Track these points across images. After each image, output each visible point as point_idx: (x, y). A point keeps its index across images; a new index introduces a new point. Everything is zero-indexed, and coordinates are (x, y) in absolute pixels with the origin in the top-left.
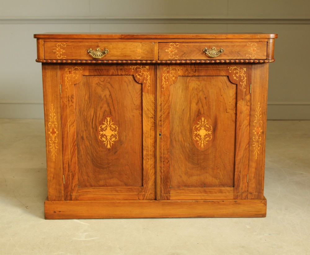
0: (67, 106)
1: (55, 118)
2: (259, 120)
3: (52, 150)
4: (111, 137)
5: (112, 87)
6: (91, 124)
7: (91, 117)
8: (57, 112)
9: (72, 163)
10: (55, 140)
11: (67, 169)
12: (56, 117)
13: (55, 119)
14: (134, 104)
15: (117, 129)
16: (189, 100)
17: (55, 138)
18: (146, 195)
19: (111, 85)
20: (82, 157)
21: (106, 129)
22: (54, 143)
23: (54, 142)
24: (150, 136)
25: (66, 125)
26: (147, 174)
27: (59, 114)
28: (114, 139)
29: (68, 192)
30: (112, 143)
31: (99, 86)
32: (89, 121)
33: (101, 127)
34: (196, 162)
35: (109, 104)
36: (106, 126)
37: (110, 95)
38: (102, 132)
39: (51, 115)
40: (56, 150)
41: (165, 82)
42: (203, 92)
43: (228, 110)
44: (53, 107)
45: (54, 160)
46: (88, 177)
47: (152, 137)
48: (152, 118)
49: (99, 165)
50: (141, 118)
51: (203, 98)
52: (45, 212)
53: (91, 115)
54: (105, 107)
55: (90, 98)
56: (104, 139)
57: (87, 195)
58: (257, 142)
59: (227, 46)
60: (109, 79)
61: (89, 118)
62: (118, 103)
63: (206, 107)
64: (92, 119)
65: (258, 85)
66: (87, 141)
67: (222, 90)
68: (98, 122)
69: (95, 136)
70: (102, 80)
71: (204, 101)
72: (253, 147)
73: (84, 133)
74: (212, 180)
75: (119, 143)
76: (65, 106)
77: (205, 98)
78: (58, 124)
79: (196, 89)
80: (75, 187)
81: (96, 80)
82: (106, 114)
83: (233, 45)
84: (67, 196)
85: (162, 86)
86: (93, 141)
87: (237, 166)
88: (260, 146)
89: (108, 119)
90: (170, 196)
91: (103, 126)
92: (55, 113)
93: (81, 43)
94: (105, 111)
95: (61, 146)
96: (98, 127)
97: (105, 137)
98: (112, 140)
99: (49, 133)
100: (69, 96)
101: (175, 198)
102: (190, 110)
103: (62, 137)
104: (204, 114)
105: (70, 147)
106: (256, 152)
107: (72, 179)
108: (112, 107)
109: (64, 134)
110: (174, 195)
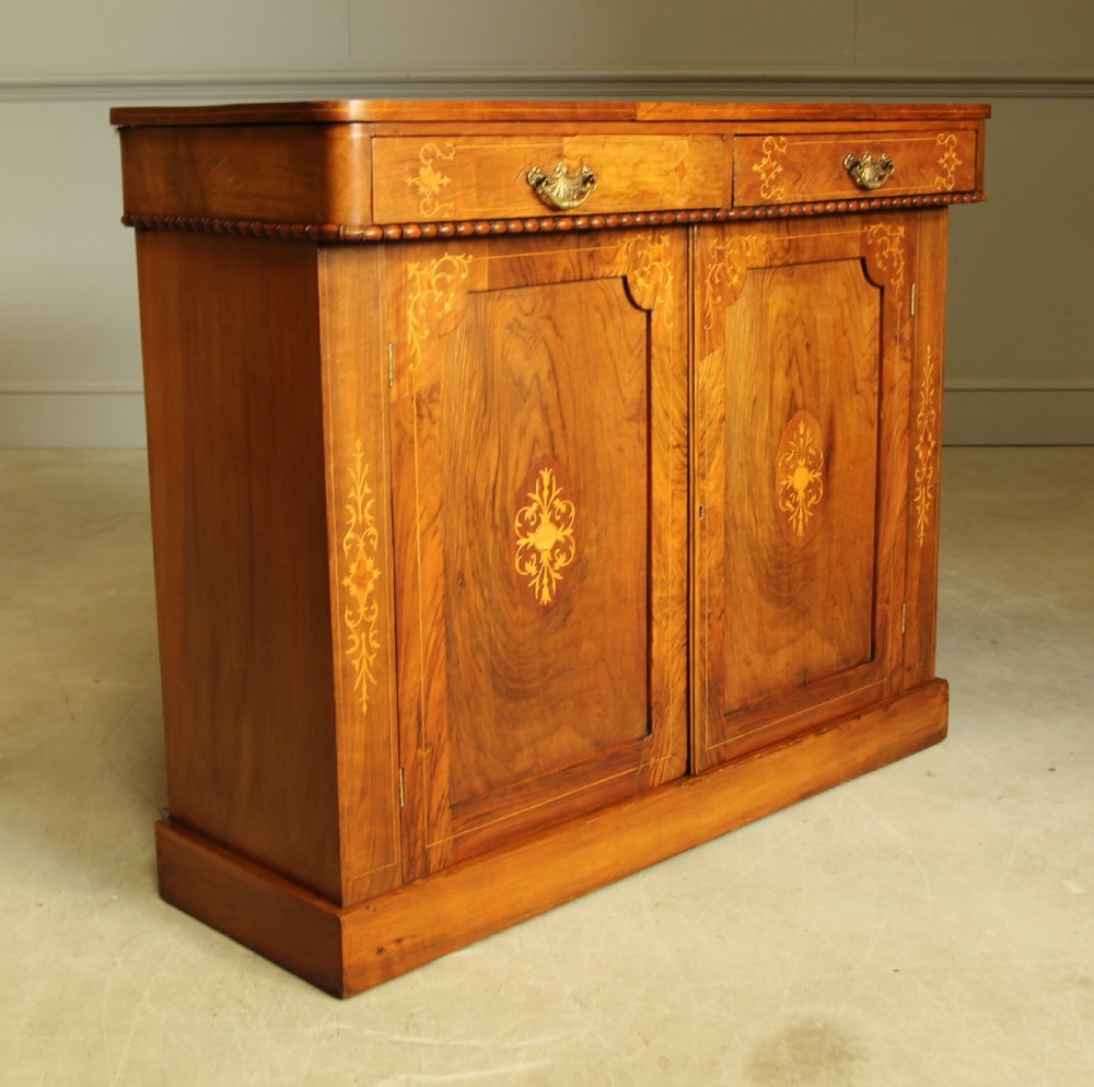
0: (412, 441)
1: (368, 505)
2: (928, 409)
3: (356, 663)
4: (553, 555)
5: (558, 335)
6: (488, 508)
7: (488, 479)
8: (379, 478)
9: (430, 703)
10: (370, 612)
11: (412, 739)
12: (372, 500)
13: (370, 512)
14: (624, 400)
15: (573, 514)
16: (769, 360)
17: (369, 603)
18: (660, 767)
19: (555, 327)
20: (461, 669)
21: (539, 522)
22: (365, 626)
23: (363, 621)
24: (673, 522)
25: (408, 533)
26: (662, 680)
27: (385, 488)
28: (561, 562)
29: (416, 841)
30: (557, 580)
31: (517, 335)
32: (481, 495)
33: (521, 519)
34: (785, 595)
35: (547, 408)
36: (539, 511)
37: (553, 371)
38: (526, 537)
39: (351, 495)
40: (371, 658)
41: (715, 298)
42: (803, 323)
43: (861, 385)
44: (359, 456)
45: (365, 708)
46: (480, 748)
47: (676, 527)
48: (679, 446)
49: (515, 686)
50: (644, 452)
51: (802, 348)
52: (346, 963)
53: (488, 469)
54: (536, 425)
55: (486, 394)
56: (531, 568)
57: (480, 831)
58: (925, 483)
59: (896, 148)
60: (548, 303)
61: (484, 485)
62: (575, 401)
63: (808, 382)
64: (491, 487)
65: (927, 284)
66: (473, 590)
67: (846, 311)
68: (510, 497)
69: (503, 561)
70: (527, 306)
71: (804, 358)
72: (916, 504)
73: (468, 557)
74: (822, 653)
75: (576, 573)
76: (407, 441)
77: (808, 346)
78: (381, 534)
79: (787, 315)
80: (439, 810)
81: (508, 308)
82: (538, 455)
83: (909, 145)
84: (411, 861)
85: (704, 313)
86: (493, 584)
87: (880, 582)
88: (930, 496)
89: (546, 475)
90: (725, 746)
91: (530, 512)
92: (370, 481)
93: (506, 140)
94: (536, 441)
95: (390, 636)
96: (511, 517)
97: (534, 556)
98: (557, 568)
99: (347, 581)
100: (419, 394)
101: (737, 750)
102: (771, 399)
103: (396, 592)
104: (804, 408)
105: (425, 631)
106: (922, 520)
107: (432, 776)
108: (556, 423)
109: (403, 577)
110: (735, 739)
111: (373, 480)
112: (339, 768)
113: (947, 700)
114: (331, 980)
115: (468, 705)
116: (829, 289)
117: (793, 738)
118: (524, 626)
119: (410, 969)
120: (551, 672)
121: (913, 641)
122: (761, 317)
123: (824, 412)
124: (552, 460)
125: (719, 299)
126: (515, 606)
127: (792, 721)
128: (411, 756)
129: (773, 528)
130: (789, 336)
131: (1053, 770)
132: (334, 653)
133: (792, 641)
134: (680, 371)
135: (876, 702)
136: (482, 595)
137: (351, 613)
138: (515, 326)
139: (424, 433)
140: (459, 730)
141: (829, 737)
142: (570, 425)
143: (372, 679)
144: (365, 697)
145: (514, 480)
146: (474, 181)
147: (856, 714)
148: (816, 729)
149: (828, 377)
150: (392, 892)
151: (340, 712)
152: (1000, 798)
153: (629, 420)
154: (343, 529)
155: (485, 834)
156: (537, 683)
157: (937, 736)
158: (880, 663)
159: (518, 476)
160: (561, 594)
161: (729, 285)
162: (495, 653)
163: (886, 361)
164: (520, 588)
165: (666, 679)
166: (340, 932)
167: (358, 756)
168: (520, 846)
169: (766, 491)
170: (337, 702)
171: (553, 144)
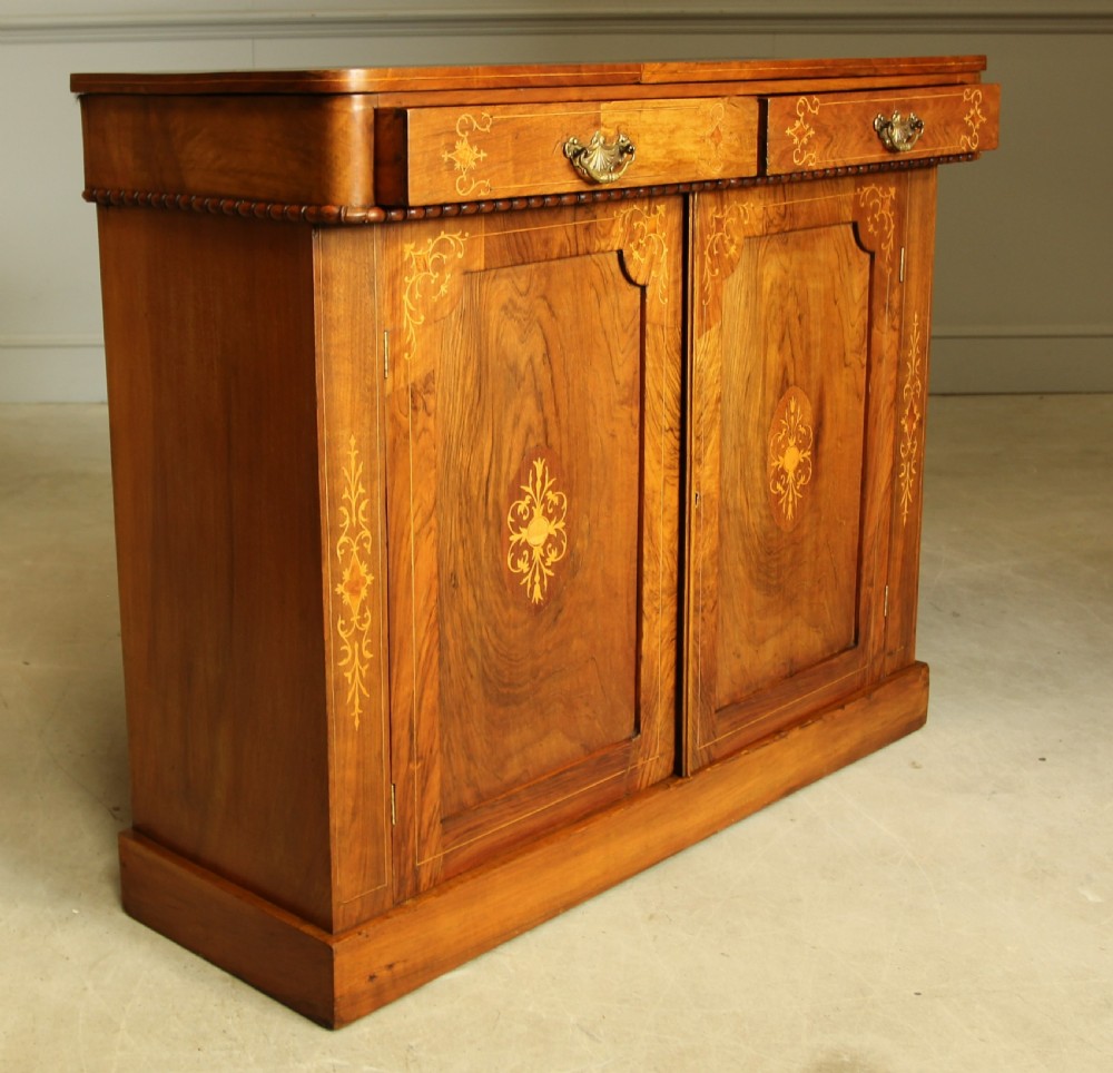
0: (407, 436)
1: (363, 507)
2: (914, 380)
3: (348, 675)
4: (545, 551)
5: (553, 314)
6: (481, 502)
7: (481, 473)
8: (373, 476)
9: (423, 712)
10: (363, 620)
11: (404, 753)
12: (367, 501)
13: (364, 514)
14: (617, 383)
15: (565, 505)
16: (763, 334)
17: (362, 611)
18: (647, 770)
19: (550, 307)
20: (453, 675)
21: (531, 515)
22: (359, 635)
23: (357, 629)
24: (665, 510)
25: (402, 534)
26: (651, 678)
27: (379, 488)
28: (553, 557)
29: (406, 859)
30: (548, 576)
31: (512, 316)
32: (475, 491)
33: (514, 514)
34: (775, 582)
35: (541, 394)
36: (532, 504)
37: (547, 353)
38: (519, 532)
39: (345, 496)
40: (364, 669)
42: (796, 294)
43: (850, 357)
44: (353, 454)
45: (357, 723)
46: (470, 758)
47: (667, 516)
48: (671, 429)
49: (505, 691)
50: (636, 437)
51: (794, 321)
52: (338, 993)
53: (481, 461)
54: (530, 414)
55: (480, 381)
56: (523, 566)
57: (470, 845)
58: (909, 458)
59: (924, 105)
60: (544, 281)
61: (478, 478)
62: (569, 384)
63: (800, 356)
64: (485, 480)
65: (916, 247)
66: (466, 592)
67: (838, 280)
68: (503, 491)
69: (495, 559)
70: (522, 286)
71: (796, 331)
72: (900, 480)
73: (460, 557)
74: (807, 640)
75: (568, 568)
76: (401, 436)
77: (800, 318)
78: (374, 536)
79: (781, 286)
80: (430, 825)
81: (503, 288)
82: (532, 444)
83: (936, 101)
84: (401, 881)
85: (702, 287)
86: (486, 583)
87: (865, 564)
88: (914, 472)
89: (539, 465)
90: (716, 744)
91: (523, 506)
92: (363, 480)
93: (544, 107)
94: (529, 430)
95: (383, 645)
96: (504, 512)
97: (526, 552)
98: (549, 564)
99: (340, 589)
100: (414, 384)
101: (726, 749)
102: (764, 375)
103: (390, 597)
104: (795, 384)
105: (417, 638)
106: (906, 497)
107: (423, 791)
108: (549, 408)
109: (397, 581)
110: (725, 737)
111: (367, 479)
112: (330, 786)
113: (927, 685)
114: (322, 1010)
115: (460, 715)
116: (821, 256)
117: (778, 732)
118: (515, 627)
119: (400, 995)
120: (541, 674)
121: (895, 624)
122: (756, 289)
123: (814, 388)
124: (545, 450)
125: (717, 271)
126: (506, 606)
127: (779, 715)
128: (403, 770)
129: (763, 513)
130: (782, 308)
131: (1043, 759)
132: (327, 666)
133: (780, 631)
134: (673, 349)
135: (859, 689)
136: (475, 596)
137: (343, 622)
138: (510, 307)
139: (419, 427)
140: (449, 739)
141: (813, 728)
142: (564, 411)
143: (364, 691)
144: (357, 710)
145: (508, 473)
146: (511, 154)
147: (840, 702)
148: (801, 722)
149: (818, 350)
150: (383, 915)
151: (332, 728)
152: (994, 793)
153: (622, 403)
154: (336, 532)
155: (475, 849)
156: (528, 686)
157: (916, 723)
158: (863, 649)
159: (511, 467)
160: (552, 593)
161: (727, 256)
162: (486, 656)
163: (875, 331)
164: (511, 585)
165: (655, 675)
166: (331, 961)
167: (350, 774)
168: (511, 860)
169: (758, 473)
170: (330, 718)
171: (590, 109)
